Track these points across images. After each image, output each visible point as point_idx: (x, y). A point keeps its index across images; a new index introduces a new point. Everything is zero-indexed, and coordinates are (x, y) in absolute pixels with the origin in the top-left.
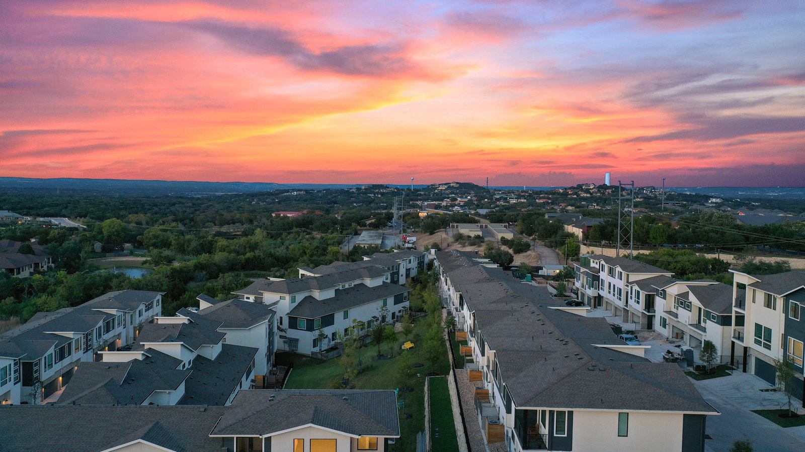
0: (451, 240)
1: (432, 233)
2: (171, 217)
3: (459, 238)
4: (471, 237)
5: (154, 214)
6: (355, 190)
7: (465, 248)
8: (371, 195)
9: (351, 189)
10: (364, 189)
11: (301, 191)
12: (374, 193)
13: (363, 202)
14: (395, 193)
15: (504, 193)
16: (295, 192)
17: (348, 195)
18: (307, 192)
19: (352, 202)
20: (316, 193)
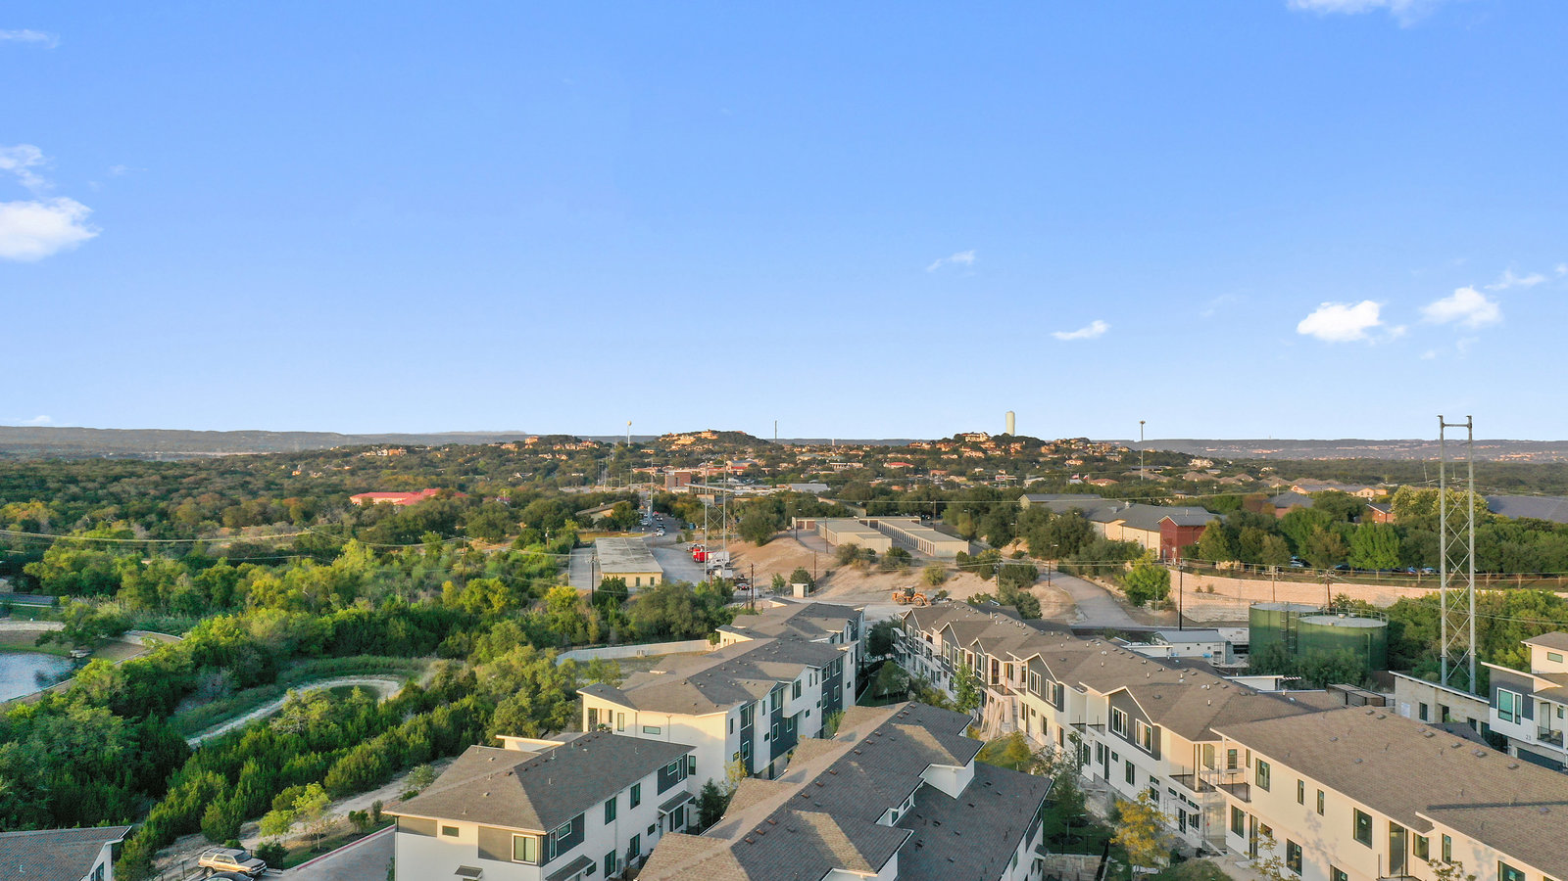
1: (762, 542)
2: (112, 509)
3: (850, 555)
5: (68, 501)
6: (511, 447)
7: (870, 580)
8: (545, 456)
9: (502, 444)
10: (532, 444)
11: (397, 447)
12: (553, 453)
13: (536, 470)
14: (595, 453)
15: (810, 451)
16: (385, 451)
17: (500, 456)
18: (409, 449)
19: (512, 471)
20: (429, 452)
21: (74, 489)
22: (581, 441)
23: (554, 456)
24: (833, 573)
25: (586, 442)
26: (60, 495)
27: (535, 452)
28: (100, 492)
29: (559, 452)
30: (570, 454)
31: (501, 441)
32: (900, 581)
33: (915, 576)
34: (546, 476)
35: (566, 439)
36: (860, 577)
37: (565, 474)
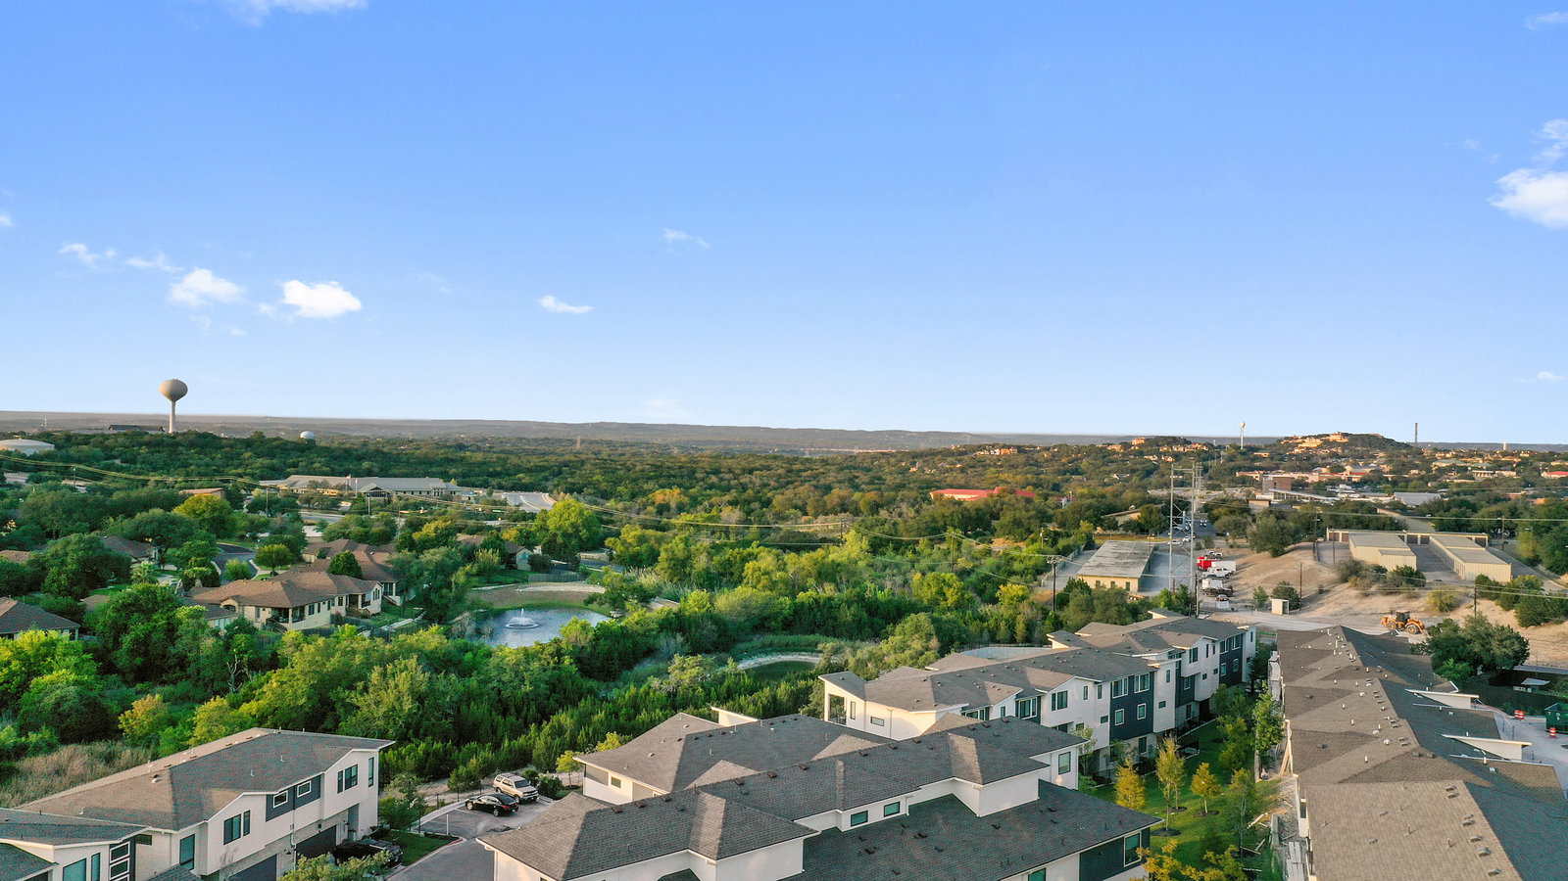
0: (1327, 575)
1: (1276, 554)
2: (731, 496)
3: (1353, 572)
4: (1385, 570)
5: (705, 489)
6: (1117, 448)
7: (1368, 601)
8: (1151, 458)
9: (1109, 445)
10: (1138, 445)
11: (1009, 447)
12: (1159, 454)
13: (1133, 471)
14: (1203, 455)
15: (1456, 457)
16: (997, 451)
17: (1104, 457)
18: (1020, 449)
19: (1110, 472)
20: (1039, 452)
21: (714, 479)
22: (1189, 443)
23: (1160, 457)
24: (1327, 591)
25: (1195, 443)
26: (701, 483)
27: (1141, 454)
28: (732, 482)
29: (1165, 454)
30: (1177, 456)
31: (1108, 442)
32: (1403, 604)
33: (1422, 599)
34: (1143, 478)
35: (1174, 440)
36: (1356, 597)
37: (1163, 476)
